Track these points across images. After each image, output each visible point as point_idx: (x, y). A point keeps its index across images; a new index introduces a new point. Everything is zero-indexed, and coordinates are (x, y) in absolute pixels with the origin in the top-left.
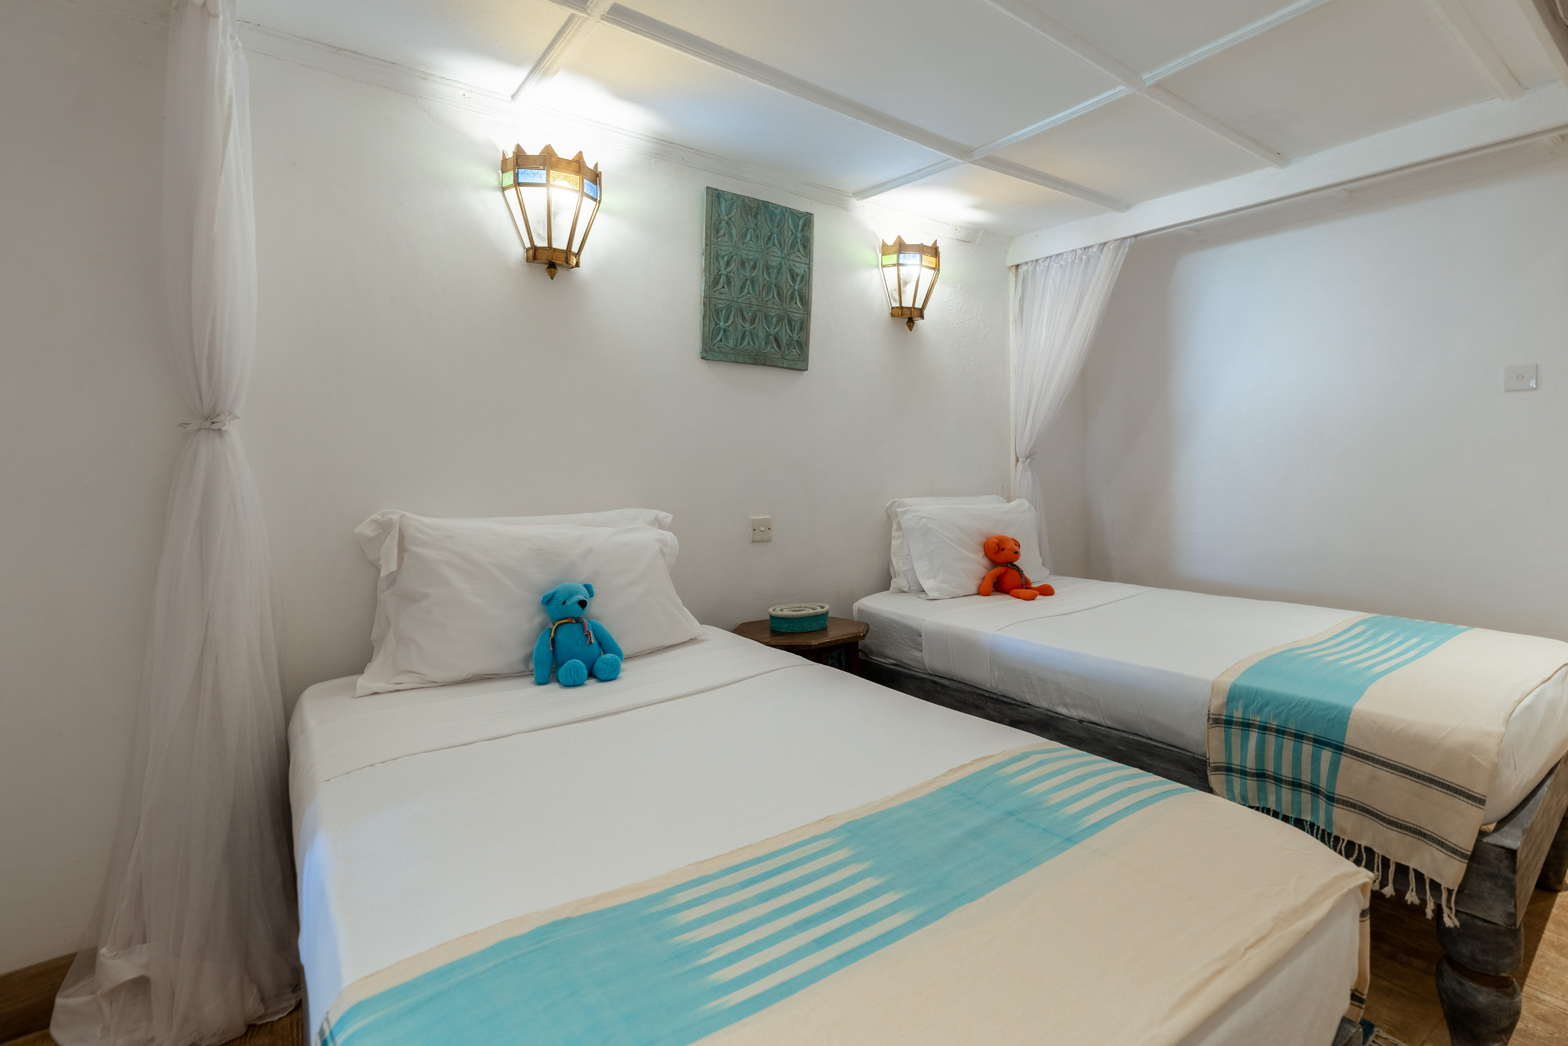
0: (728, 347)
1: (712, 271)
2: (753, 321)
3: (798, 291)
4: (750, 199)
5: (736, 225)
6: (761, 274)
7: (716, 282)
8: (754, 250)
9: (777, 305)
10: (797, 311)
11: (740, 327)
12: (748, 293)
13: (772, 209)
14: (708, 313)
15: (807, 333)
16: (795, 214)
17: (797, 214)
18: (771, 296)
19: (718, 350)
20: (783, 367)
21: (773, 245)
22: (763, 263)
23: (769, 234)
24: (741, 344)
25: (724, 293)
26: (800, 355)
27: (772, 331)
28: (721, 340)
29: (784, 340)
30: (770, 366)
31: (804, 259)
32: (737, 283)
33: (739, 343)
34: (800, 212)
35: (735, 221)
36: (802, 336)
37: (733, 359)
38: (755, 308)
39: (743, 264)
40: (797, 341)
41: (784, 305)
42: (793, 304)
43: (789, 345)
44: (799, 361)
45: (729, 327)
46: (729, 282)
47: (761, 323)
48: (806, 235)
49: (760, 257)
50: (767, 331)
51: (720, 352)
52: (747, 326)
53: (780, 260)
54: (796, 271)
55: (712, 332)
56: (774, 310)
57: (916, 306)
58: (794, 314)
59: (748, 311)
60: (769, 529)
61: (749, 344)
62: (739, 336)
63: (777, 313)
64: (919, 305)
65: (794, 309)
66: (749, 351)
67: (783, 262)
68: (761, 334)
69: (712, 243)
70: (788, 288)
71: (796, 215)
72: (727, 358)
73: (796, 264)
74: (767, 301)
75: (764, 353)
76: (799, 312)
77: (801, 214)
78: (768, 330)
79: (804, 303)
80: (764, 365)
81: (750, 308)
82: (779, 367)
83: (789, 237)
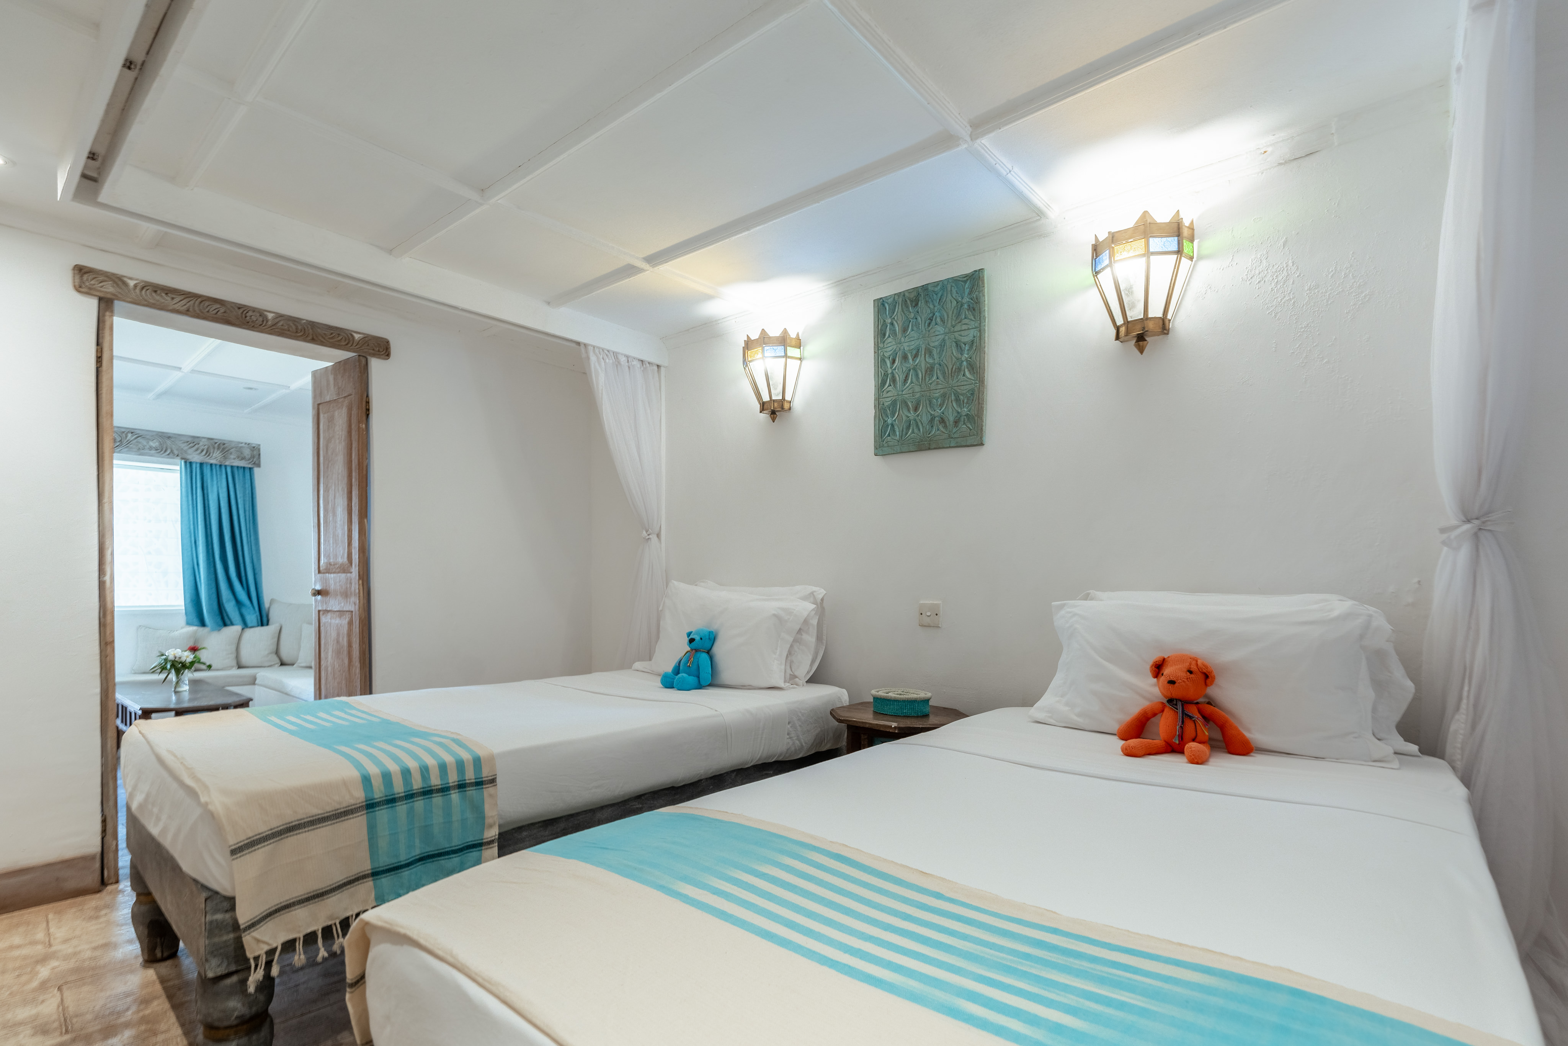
0: (895, 440)
1: (880, 374)
2: (916, 409)
3: (967, 361)
4: (909, 291)
5: (898, 322)
6: (924, 359)
7: (883, 383)
8: (916, 338)
9: (942, 385)
10: (965, 383)
11: (904, 418)
12: (912, 382)
13: (932, 289)
14: (878, 413)
15: (979, 403)
16: (959, 281)
17: (961, 279)
18: (935, 377)
19: (886, 445)
20: (950, 447)
21: (936, 324)
22: (925, 347)
23: (931, 315)
24: (906, 434)
25: (890, 391)
26: (971, 430)
27: (938, 412)
28: (889, 435)
29: (951, 418)
30: (935, 448)
31: (973, 323)
32: (899, 378)
33: (904, 433)
34: (965, 276)
35: (897, 319)
36: (973, 408)
37: (899, 451)
38: (918, 395)
39: (905, 357)
40: (967, 415)
41: (950, 381)
42: (961, 376)
43: (956, 423)
44: (970, 436)
45: (895, 420)
46: (894, 380)
47: (924, 408)
48: (975, 296)
49: (921, 343)
50: (931, 415)
51: (888, 446)
52: (912, 415)
53: (943, 336)
54: (962, 340)
55: (881, 430)
56: (938, 391)
57: (1150, 316)
58: (962, 388)
59: (912, 400)
60: (937, 615)
61: (913, 432)
62: (905, 427)
63: (942, 392)
64: (1156, 311)
65: (961, 382)
66: (913, 438)
67: (947, 337)
68: (925, 419)
69: (879, 348)
70: (953, 362)
71: (961, 281)
72: (894, 450)
73: (962, 333)
74: (931, 384)
75: (928, 437)
76: (968, 383)
77: (966, 277)
78: (933, 413)
79: (975, 372)
80: (929, 449)
81: (913, 396)
82: (947, 448)
83: (952, 309)
